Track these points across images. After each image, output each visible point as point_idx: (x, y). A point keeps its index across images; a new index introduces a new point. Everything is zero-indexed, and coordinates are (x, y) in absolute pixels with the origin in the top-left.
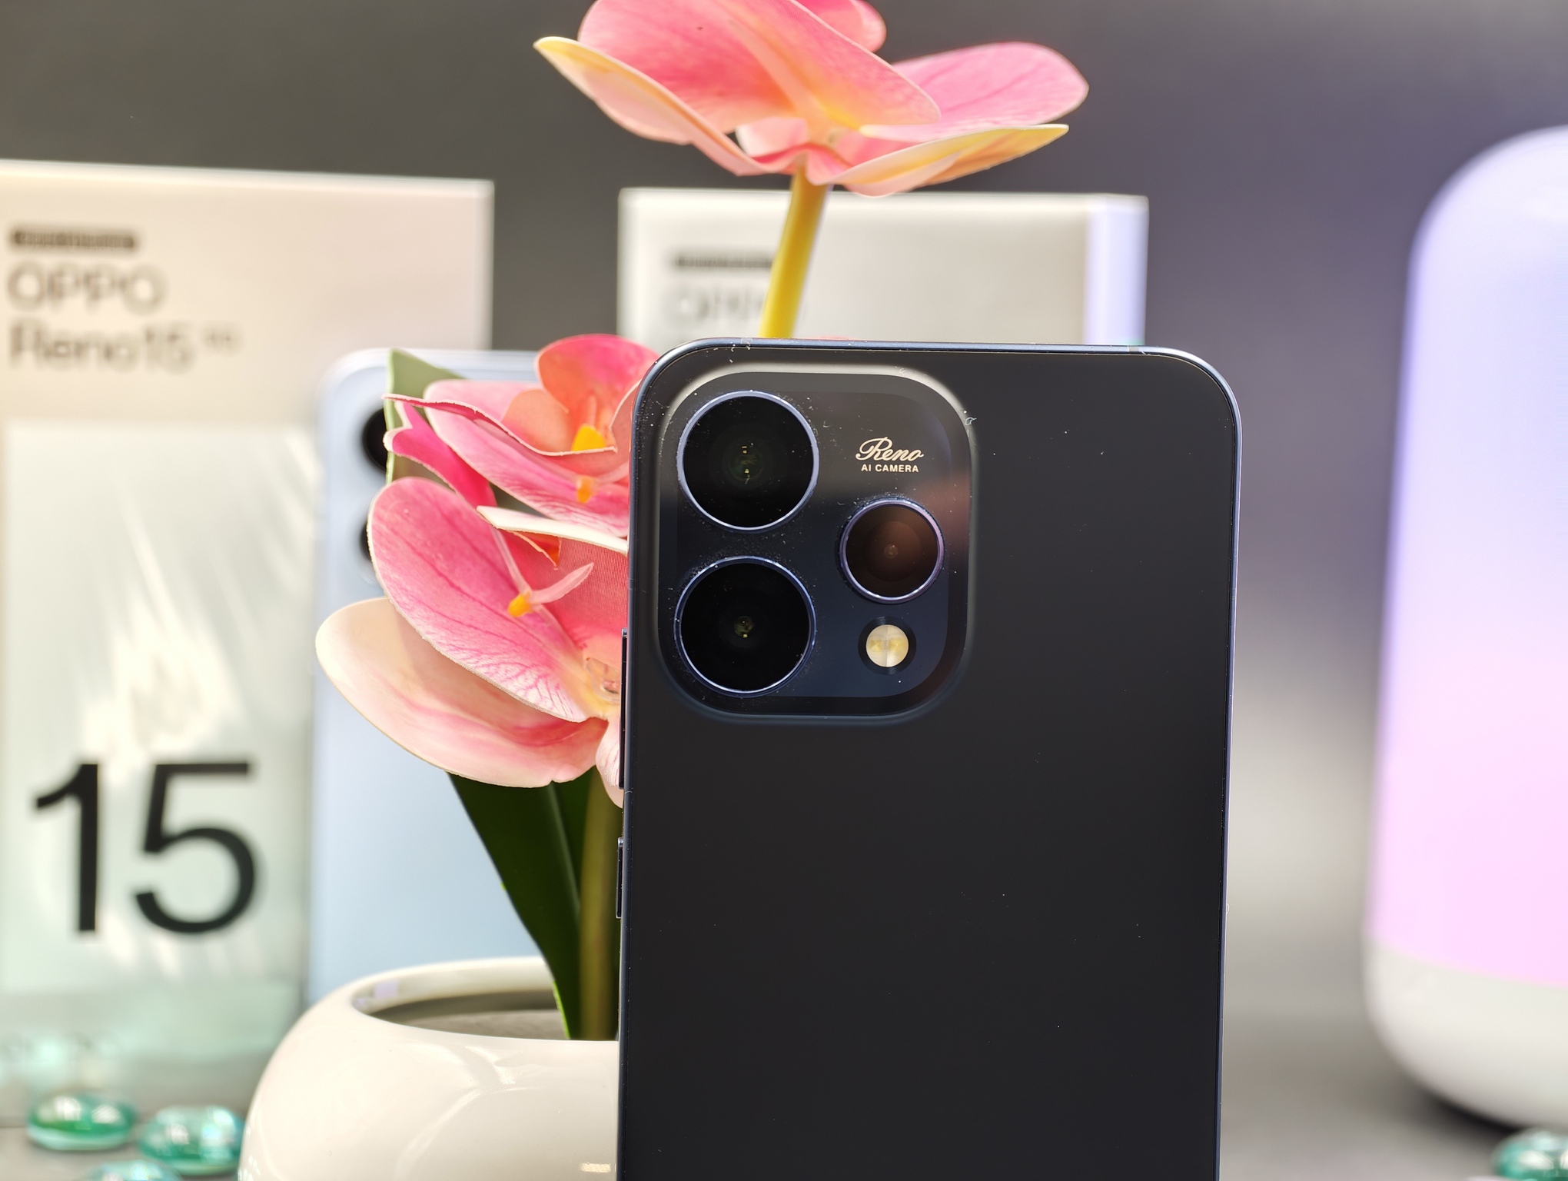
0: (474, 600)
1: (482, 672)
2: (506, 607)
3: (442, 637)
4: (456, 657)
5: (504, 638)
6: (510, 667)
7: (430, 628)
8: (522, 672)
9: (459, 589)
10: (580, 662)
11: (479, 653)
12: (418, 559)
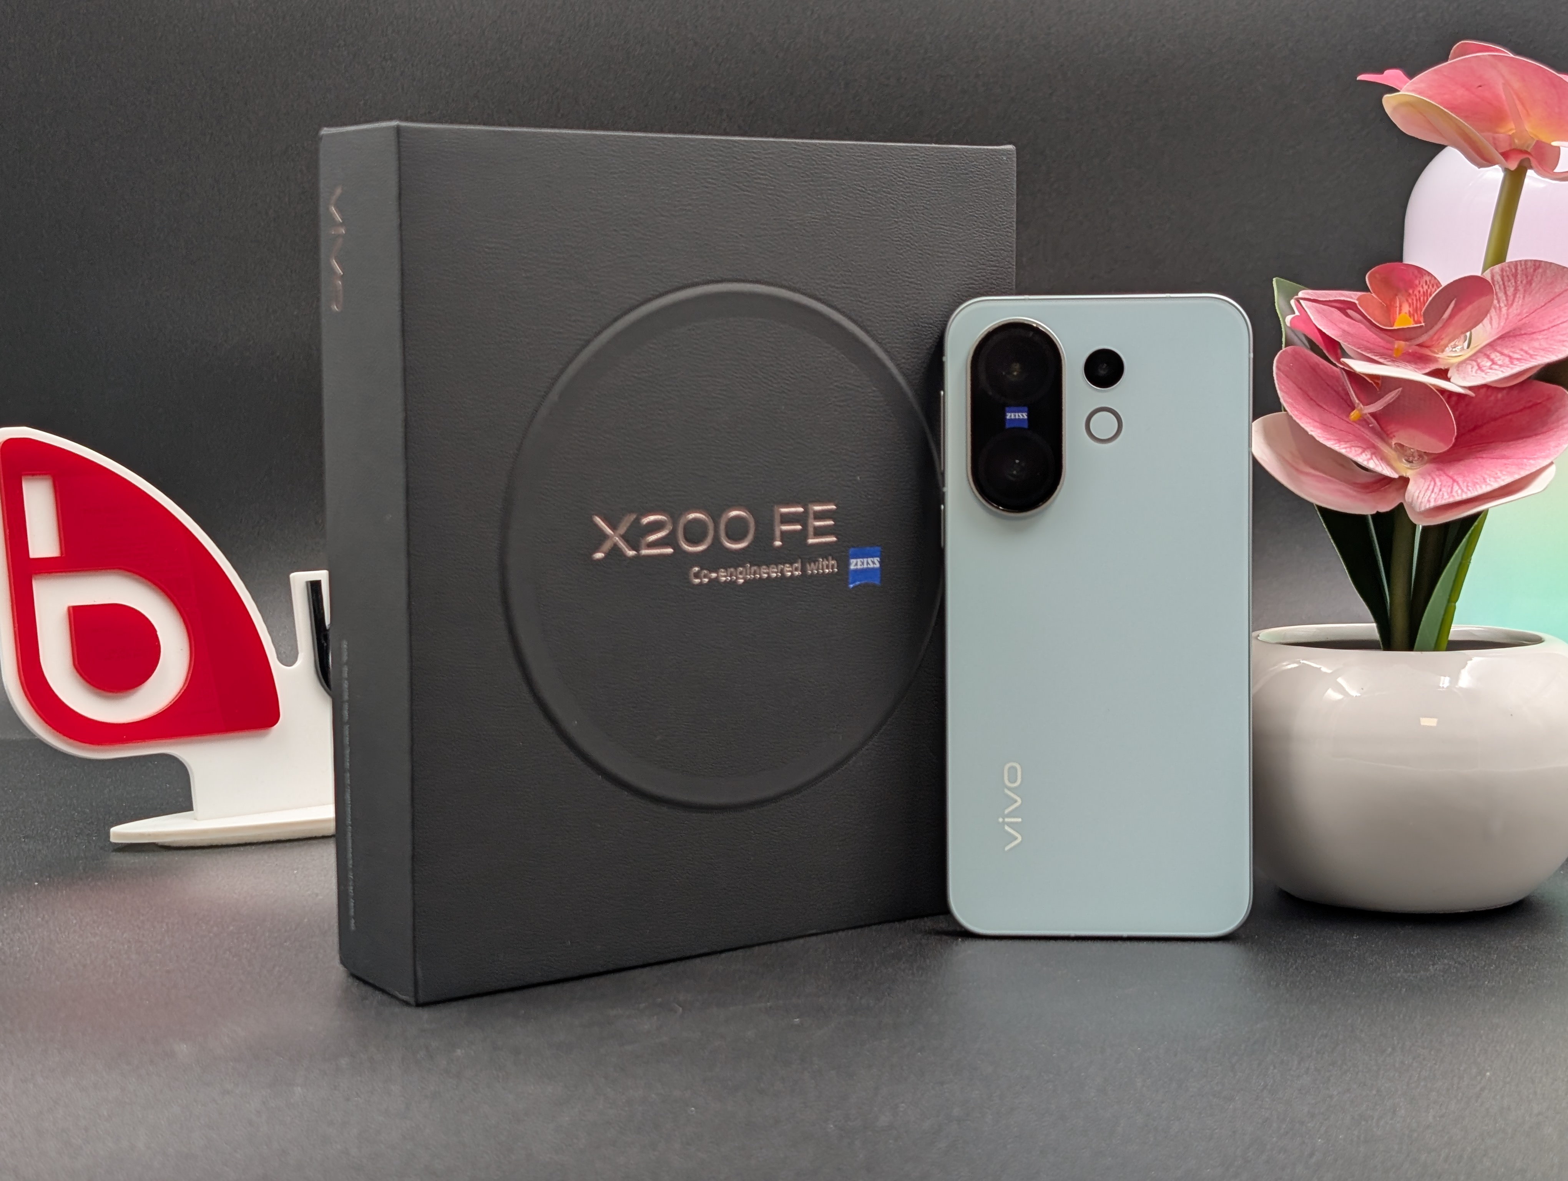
0: (1330, 412)
1: (1343, 451)
2: (1348, 415)
3: (1319, 433)
4: (1329, 444)
5: (1349, 433)
6: (1357, 449)
7: (1312, 428)
8: (1363, 452)
9: (1322, 407)
10: (1390, 445)
11: (1339, 441)
12: (1299, 391)
